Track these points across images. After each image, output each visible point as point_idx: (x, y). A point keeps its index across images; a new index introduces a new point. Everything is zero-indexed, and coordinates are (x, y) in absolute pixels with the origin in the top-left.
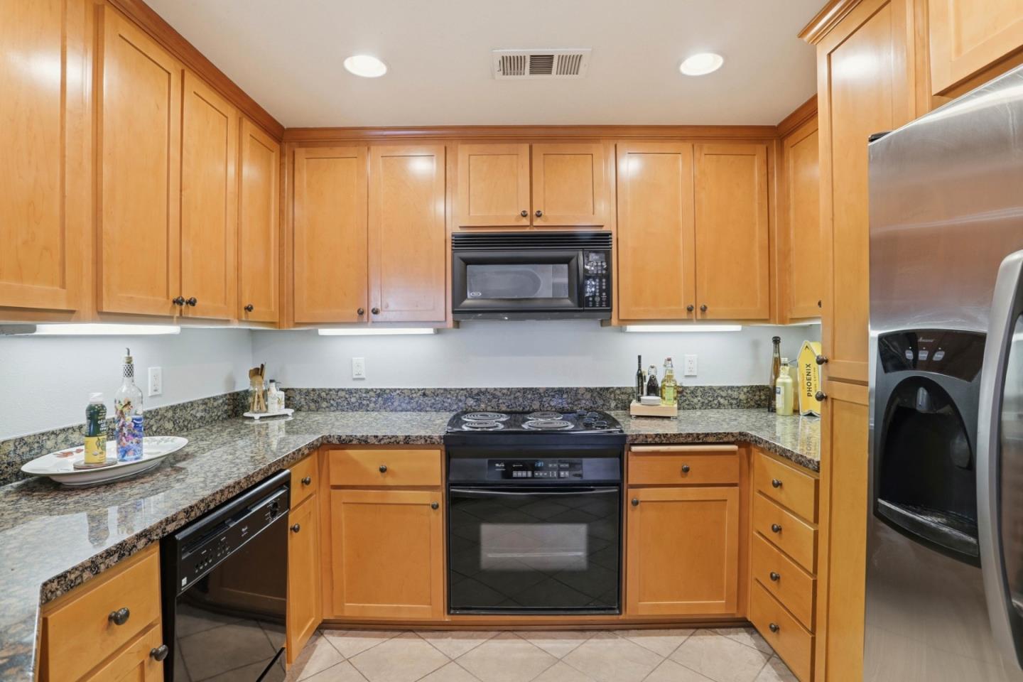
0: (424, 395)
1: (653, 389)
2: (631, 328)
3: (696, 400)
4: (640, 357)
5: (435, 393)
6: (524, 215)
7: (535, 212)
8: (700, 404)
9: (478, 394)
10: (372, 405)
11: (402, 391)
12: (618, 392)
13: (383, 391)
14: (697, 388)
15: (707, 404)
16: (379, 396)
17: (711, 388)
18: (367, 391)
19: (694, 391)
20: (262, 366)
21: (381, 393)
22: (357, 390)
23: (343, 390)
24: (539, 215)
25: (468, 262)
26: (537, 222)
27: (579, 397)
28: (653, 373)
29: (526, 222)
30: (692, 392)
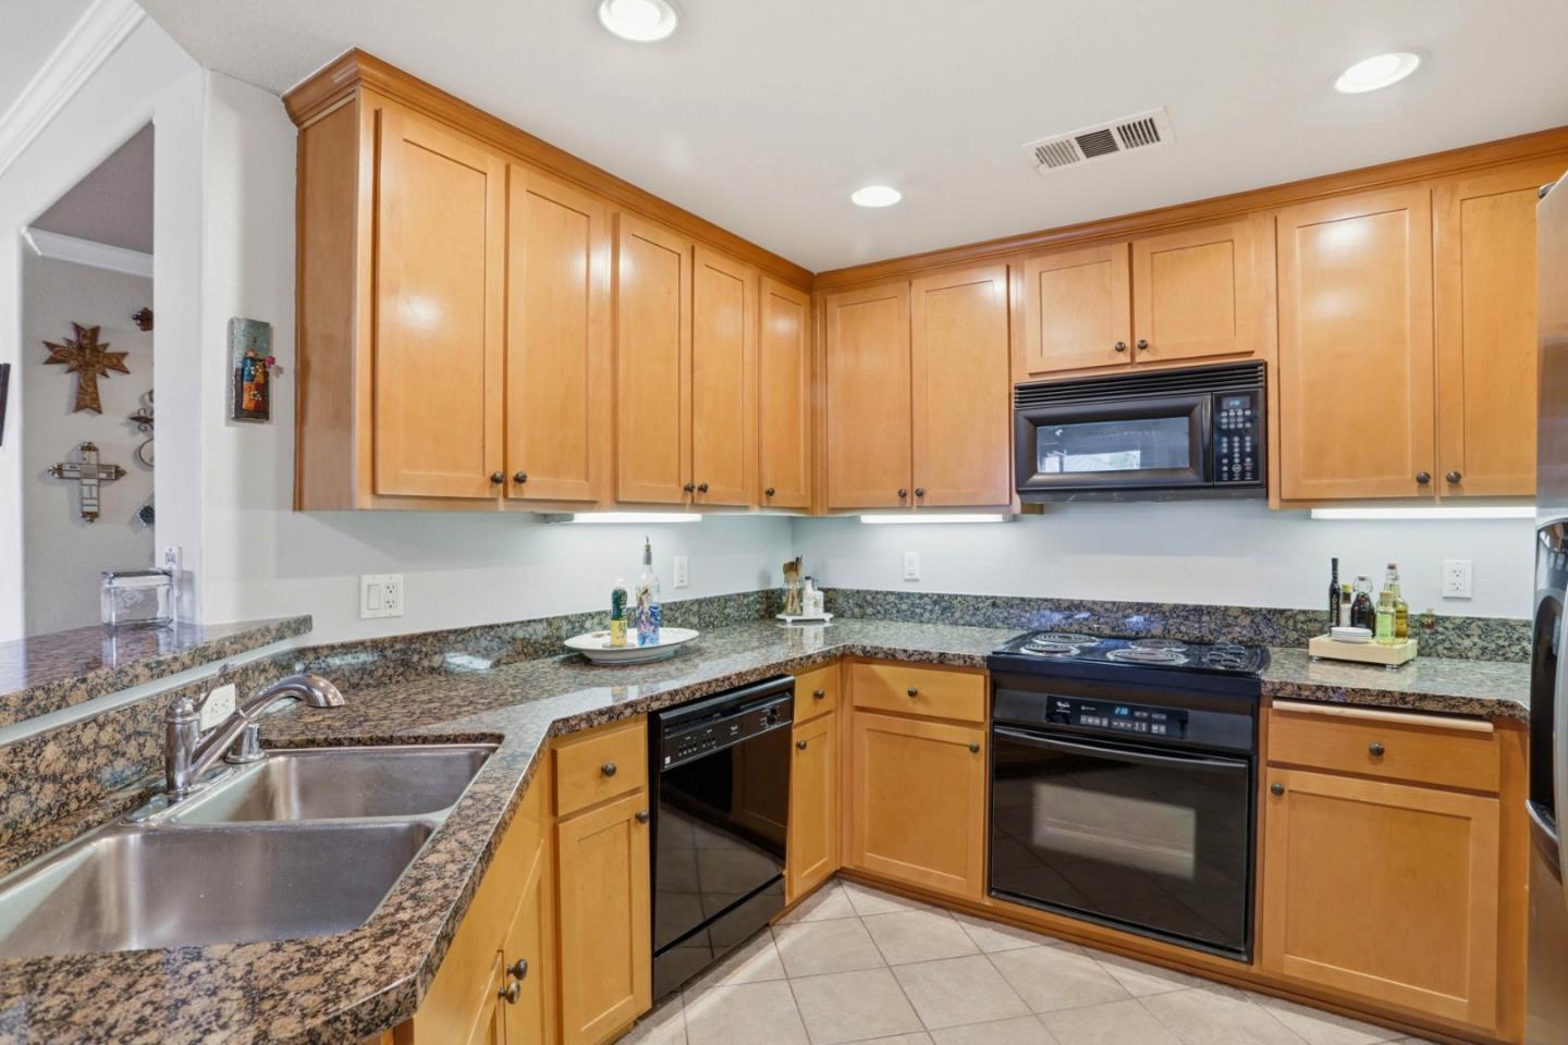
0: (994, 605)
1: (1364, 616)
2: (1319, 513)
3: (1467, 643)
4: (1335, 562)
5: (1009, 603)
6: (1120, 348)
7: (1137, 342)
8: (1476, 652)
9: (1069, 608)
10: (927, 615)
11: (964, 597)
12: (1301, 618)
13: (941, 597)
14: (1469, 621)
15: (1495, 652)
16: (935, 603)
17: (1504, 623)
18: (922, 596)
19: (1463, 627)
20: (798, 559)
21: (938, 600)
22: (909, 595)
23: (892, 593)
24: (1143, 346)
25: (1037, 422)
26: (1142, 356)
27: (1230, 620)
28: (1363, 588)
29: (1124, 358)
30: (1458, 628)
